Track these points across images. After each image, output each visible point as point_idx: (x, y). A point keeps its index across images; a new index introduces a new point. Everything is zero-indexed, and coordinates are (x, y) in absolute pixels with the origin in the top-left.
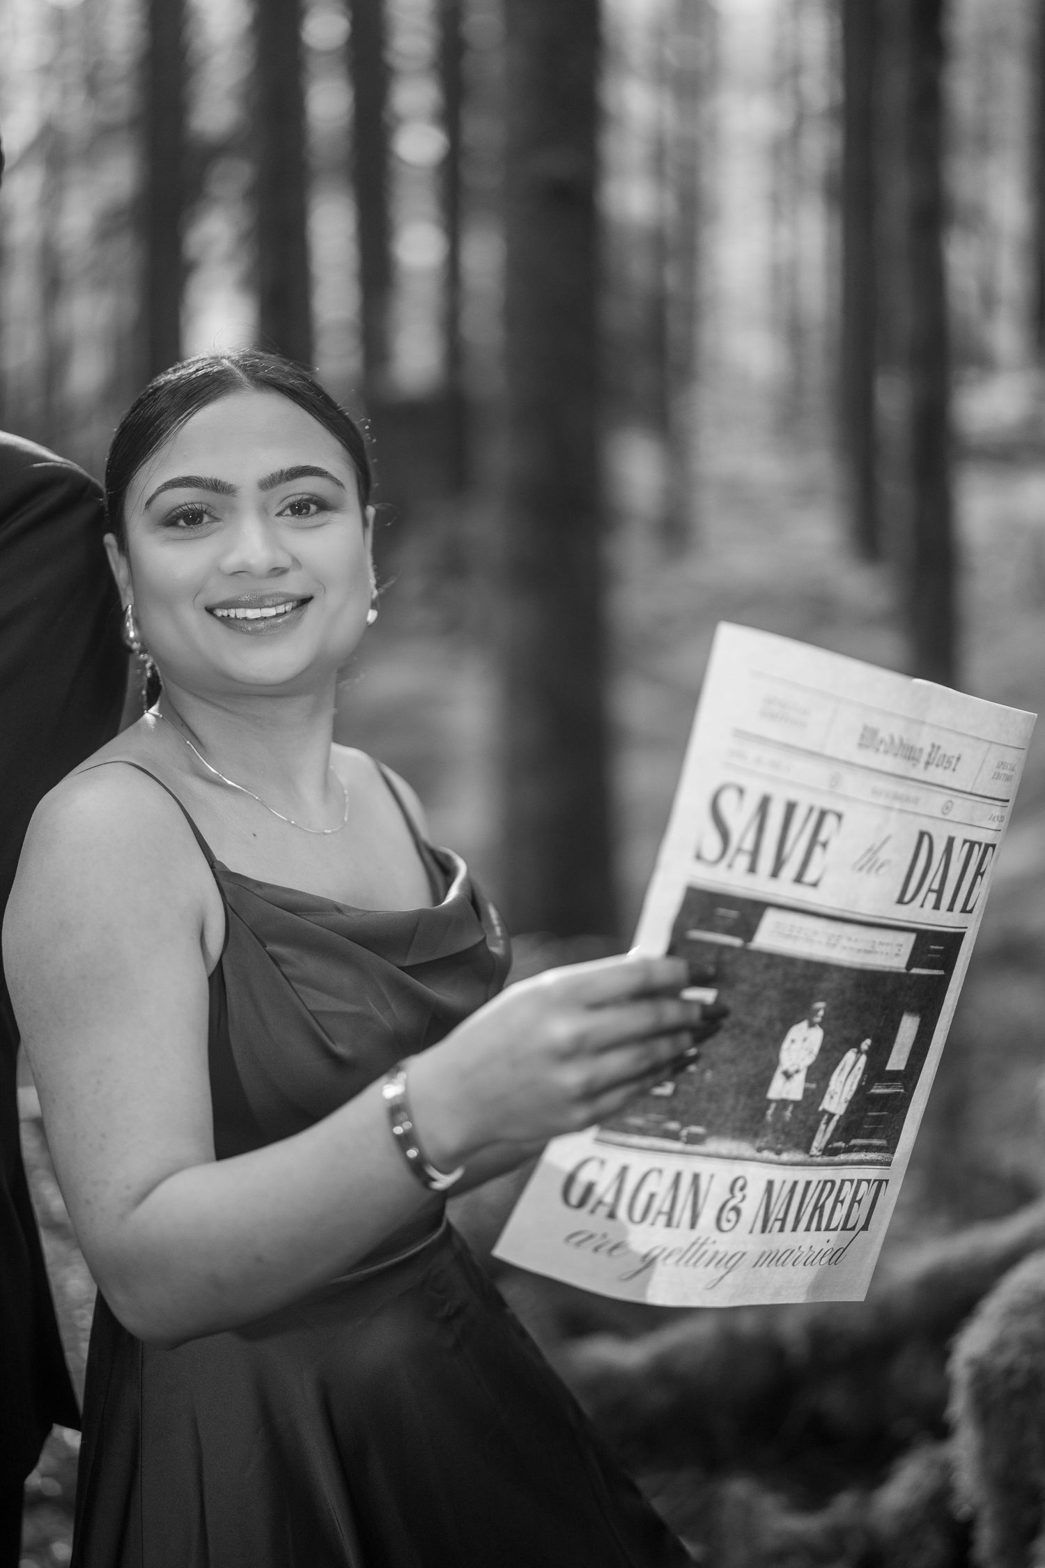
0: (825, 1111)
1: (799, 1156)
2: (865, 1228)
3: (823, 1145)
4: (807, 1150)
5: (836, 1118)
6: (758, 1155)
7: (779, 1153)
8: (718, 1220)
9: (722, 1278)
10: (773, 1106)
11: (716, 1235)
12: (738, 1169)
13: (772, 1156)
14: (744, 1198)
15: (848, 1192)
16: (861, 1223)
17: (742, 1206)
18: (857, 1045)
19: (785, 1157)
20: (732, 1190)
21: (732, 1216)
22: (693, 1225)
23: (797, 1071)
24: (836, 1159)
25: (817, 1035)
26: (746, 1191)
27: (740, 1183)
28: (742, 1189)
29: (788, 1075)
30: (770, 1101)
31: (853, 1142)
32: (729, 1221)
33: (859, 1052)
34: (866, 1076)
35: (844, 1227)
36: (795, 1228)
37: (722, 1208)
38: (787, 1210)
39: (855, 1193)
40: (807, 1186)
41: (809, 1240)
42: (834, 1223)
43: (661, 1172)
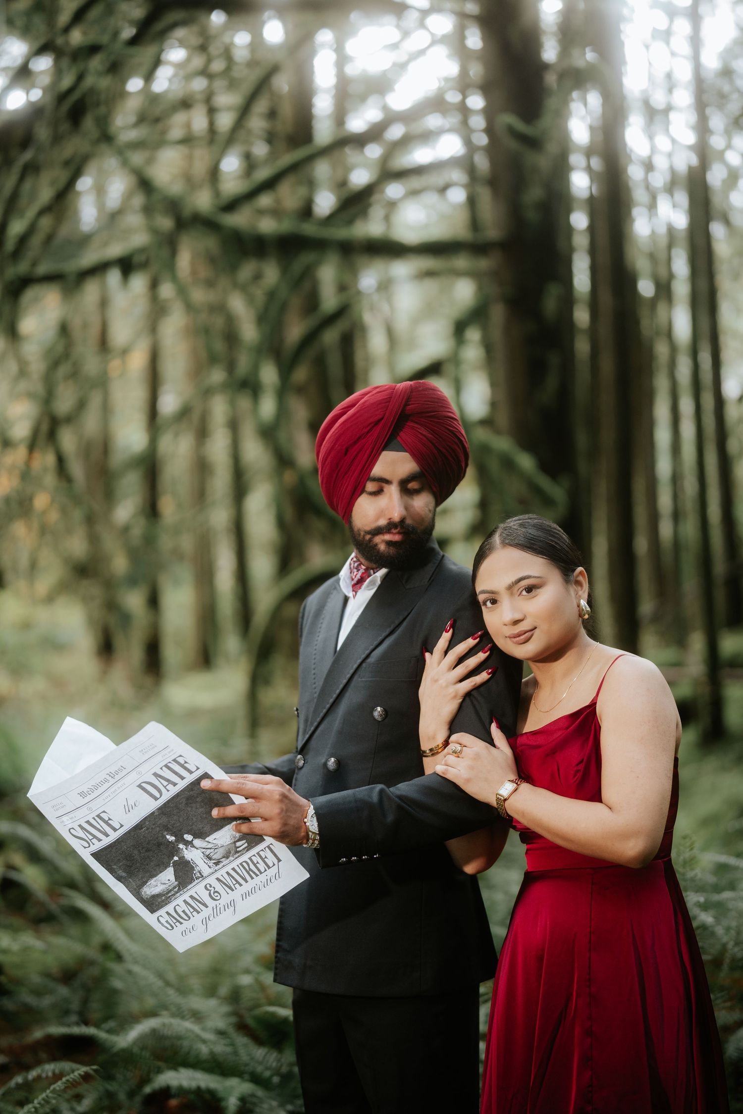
2: (279, 860)
8: (213, 899)
9: (235, 909)
11: (217, 902)
14: (214, 888)
16: (276, 861)
21: (216, 894)
22: (207, 907)
32: (217, 896)
35: (269, 868)
36: (246, 881)
37: (210, 895)
38: (236, 880)
39: (260, 857)
40: (233, 869)
41: (257, 880)
42: (263, 870)
43: (178, 905)
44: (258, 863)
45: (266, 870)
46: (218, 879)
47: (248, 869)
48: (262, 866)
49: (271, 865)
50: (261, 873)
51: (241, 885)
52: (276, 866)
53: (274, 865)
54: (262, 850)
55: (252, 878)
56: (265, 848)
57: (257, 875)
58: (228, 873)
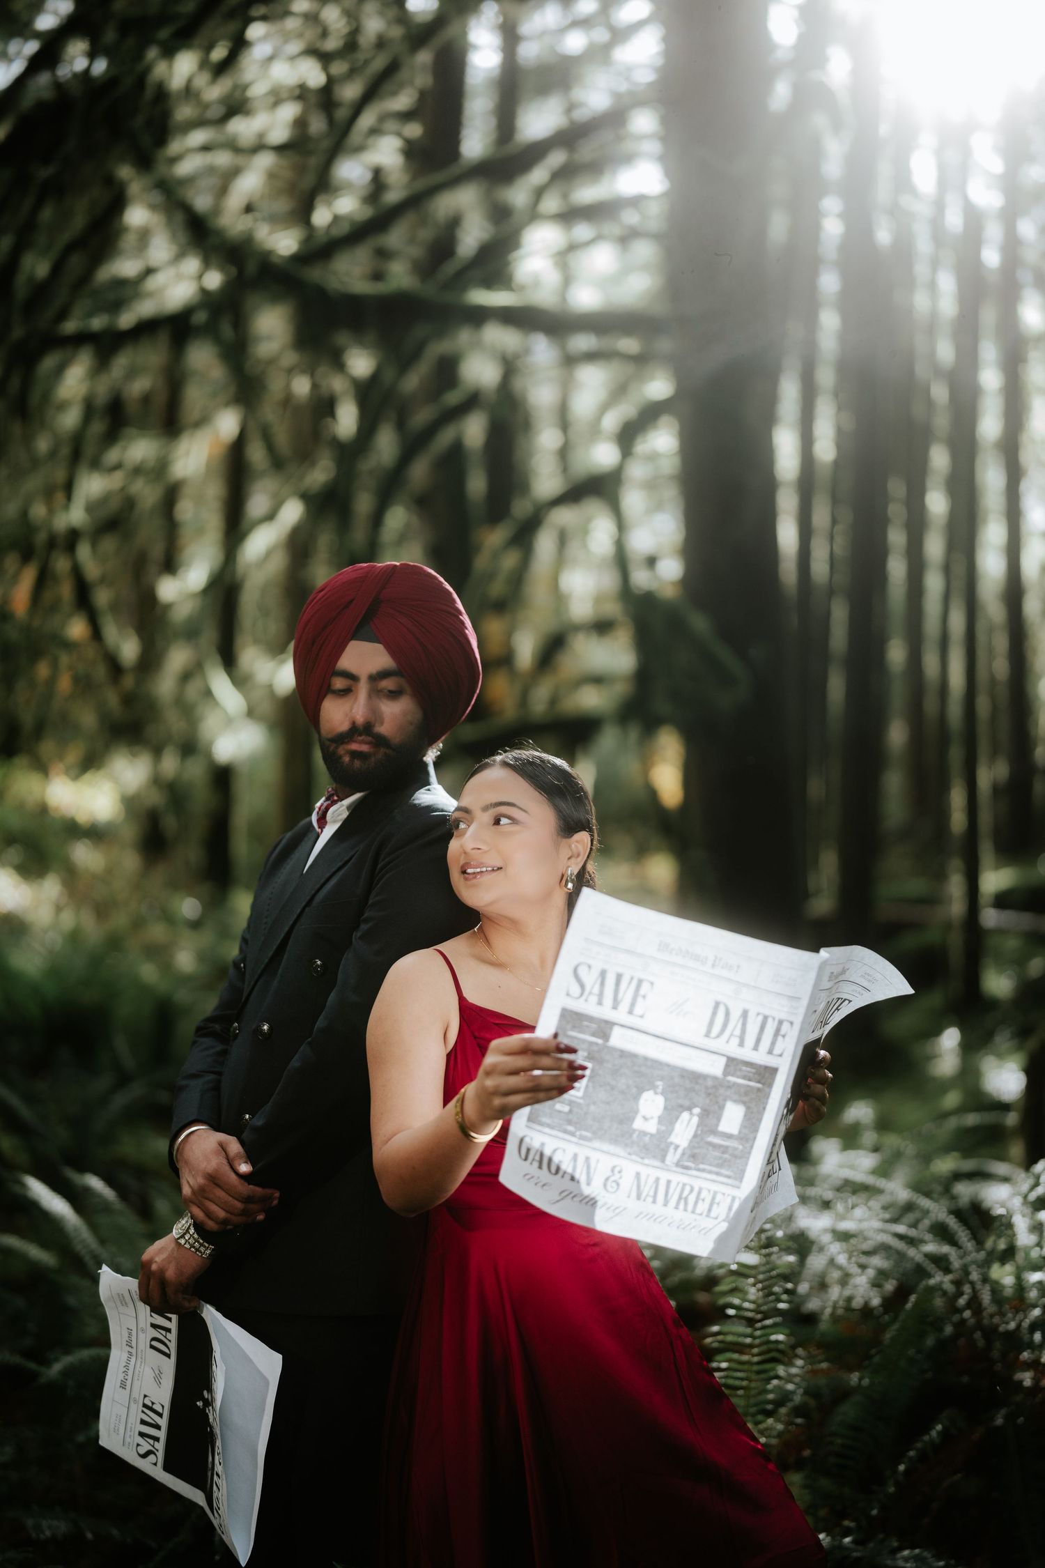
0: (671, 1143)
1: (657, 1163)
3: (675, 1160)
4: (663, 1161)
5: (682, 1148)
6: (629, 1157)
7: (642, 1158)
8: (605, 1185)
9: (612, 1218)
10: (637, 1133)
11: (603, 1194)
12: (616, 1161)
13: (639, 1160)
14: (621, 1178)
17: (621, 1181)
18: (689, 1109)
19: (646, 1161)
20: (613, 1170)
21: (614, 1185)
22: (588, 1185)
23: (652, 1118)
24: (690, 1172)
25: (660, 1101)
26: (623, 1173)
27: (617, 1170)
28: (620, 1172)
29: (645, 1119)
30: (634, 1131)
31: (702, 1166)
32: (612, 1187)
33: (691, 1114)
34: (700, 1128)
35: (708, 1216)
36: (665, 1205)
37: (607, 1179)
38: (656, 1193)
39: (714, 1198)
40: (669, 1182)
41: (679, 1214)
42: (698, 1211)
43: (564, 1150)
44: (703, 1200)
45: (701, 1214)
46: (638, 1175)
47: (685, 1195)
48: (702, 1207)
49: (713, 1214)
50: (693, 1212)
51: (654, 1202)
52: (716, 1222)
53: (716, 1218)
54: (724, 1194)
55: (677, 1208)
56: (728, 1195)
57: (685, 1210)
58: (657, 1180)
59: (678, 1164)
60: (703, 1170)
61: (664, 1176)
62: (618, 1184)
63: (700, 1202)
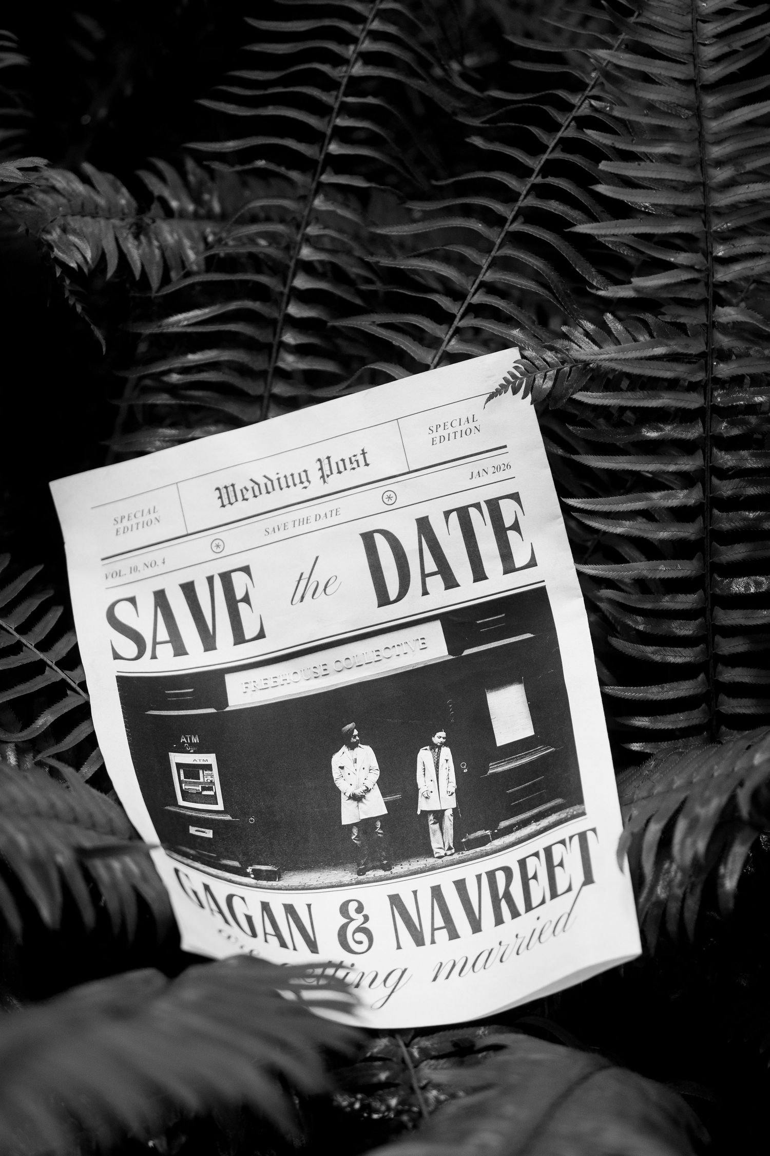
0: (425, 813)
1: (420, 864)
3: (450, 843)
4: (429, 853)
5: (448, 813)
7: (387, 868)
10: (355, 830)
15: (537, 866)
17: (369, 926)
18: (427, 742)
20: (345, 913)
23: (368, 791)
24: (488, 847)
26: (366, 912)
27: (352, 907)
28: (359, 910)
29: (356, 799)
30: (349, 828)
31: (503, 824)
33: (436, 747)
59: (458, 846)
60: (509, 830)
61: (446, 879)
62: (368, 933)
63: (532, 883)
